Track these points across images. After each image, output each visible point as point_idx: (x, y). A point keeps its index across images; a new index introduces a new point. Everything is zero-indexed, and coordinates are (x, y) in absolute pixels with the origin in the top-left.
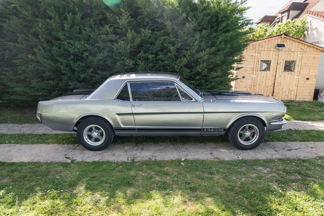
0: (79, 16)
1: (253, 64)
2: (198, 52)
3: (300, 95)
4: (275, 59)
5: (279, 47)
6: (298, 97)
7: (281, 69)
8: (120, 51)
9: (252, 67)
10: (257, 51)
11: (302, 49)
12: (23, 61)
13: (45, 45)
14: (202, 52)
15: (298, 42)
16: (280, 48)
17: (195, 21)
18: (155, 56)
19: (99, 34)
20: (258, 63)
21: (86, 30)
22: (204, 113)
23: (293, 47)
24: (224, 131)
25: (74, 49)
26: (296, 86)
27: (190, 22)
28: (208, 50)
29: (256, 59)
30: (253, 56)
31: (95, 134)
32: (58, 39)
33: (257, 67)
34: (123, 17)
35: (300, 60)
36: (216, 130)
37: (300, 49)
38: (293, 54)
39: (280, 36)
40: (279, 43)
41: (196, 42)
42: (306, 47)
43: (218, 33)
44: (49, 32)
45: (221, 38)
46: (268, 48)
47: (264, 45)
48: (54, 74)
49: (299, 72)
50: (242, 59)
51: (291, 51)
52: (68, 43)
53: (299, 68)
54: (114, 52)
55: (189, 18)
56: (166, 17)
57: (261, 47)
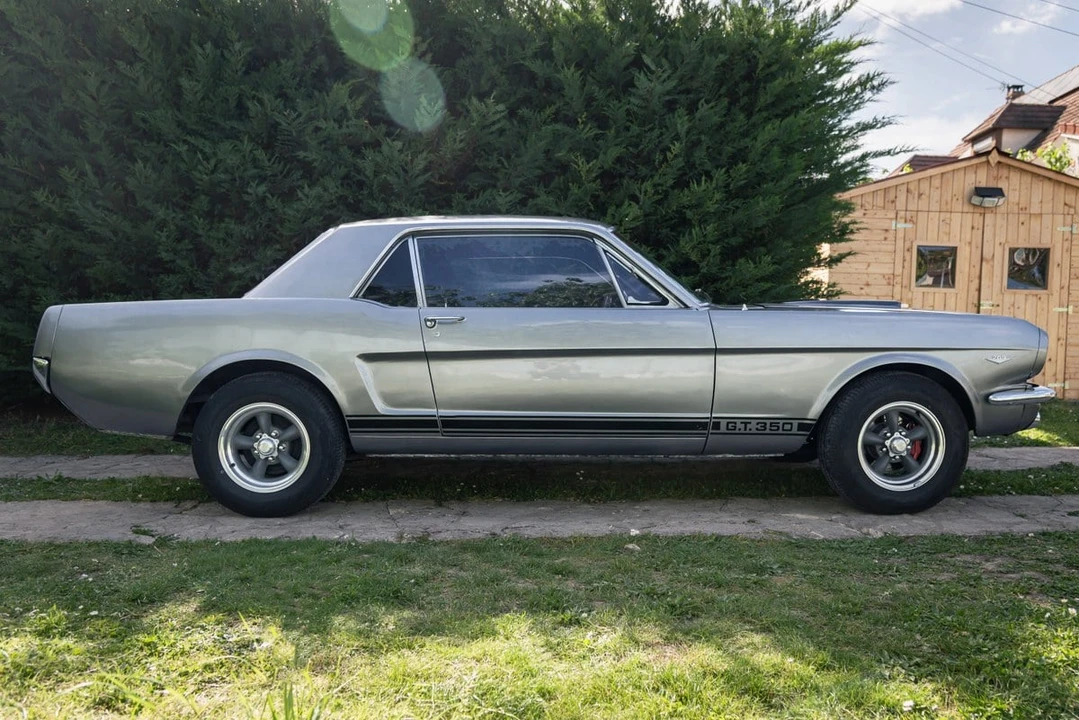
0: (240, 50)
1: (889, 259)
2: (681, 183)
3: (1077, 376)
4: (970, 243)
5: (983, 196)
6: (1071, 384)
7: (997, 280)
8: (389, 178)
9: (887, 270)
10: (902, 214)
11: (1070, 207)
12: (15, 222)
13: (104, 157)
14: (699, 183)
15: (1050, 179)
16: (989, 202)
17: (670, 71)
18: (520, 196)
19: (311, 119)
20: (908, 255)
21: (260, 102)
22: (716, 351)
23: (1036, 200)
24: (798, 430)
25: (213, 172)
26: (1061, 341)
27: (652, 72)
28: (719, 175)
29: (900, 243)
30: (886, 230)
31: (266, 445)
32: (155, 136)
33: (906, 271)
35: (1067, 244)
36: (768, 426)
37: (1061, 207)
38: (1035, 224)
39: (984, 159)
40: (983, 185)
41: (674, 144)
43: (755, 118)
44: (122, 111)
45: (767, 135)
46: (943, 202)
47: (927, 192)
48: (130, 269)
49: (1065, 290)
50: (851, 227)
51: (1027, 211)
52: (194, 149)
53: (1066, 272)
54: (361, 185)
55: (647, 60)
56: (560, 58)
57: (916, 195)
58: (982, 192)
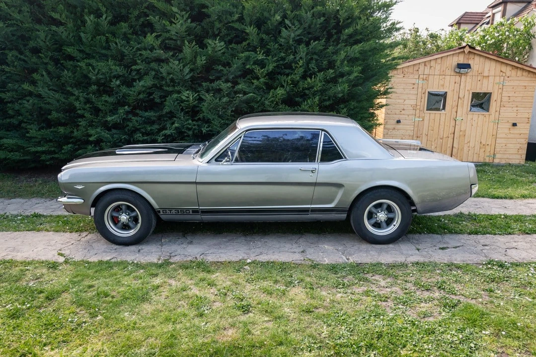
0: (106, 18)
1: (414, 97)
2: (304, 77)
3: (501, 152)
4: (453, 90)
5: (460, 68)
6: (497, 156)
7: (465, 107)
8: (174, 77)
9: (413, 102)
10: (421, 76)
11: (504, 73)
12: (17, 95)
13: (51, 67)
14: (311, 79)
15: (494, 59)
16: (463, 71)
17: (299, 26)
18: (231, 85)
19: (139, 49)
20: (423, 95)
21: (116, 44)
23: (486, 70)
25: (97, 75)
26: (494, 137)
27: (290, 27)
28: (321, 74)
29: (420, 90)
30: (414, 84)
32: (71, 58)
33: (422, 103)
34: (178, 21)
35: (500, 91)
37: (498, 72)
38: (485, 81)
39: (462, 50)
40: (461, 62)
41: (300, 61)
42: (509, 68)
43: (339, 46)
44: (57, 46)
45: (343, 54)
46: (442, 70)
47: (434, 66)
48: (66, 116)
49: (497, 113)
51: (482, 75)
52: (89, 65)
53: (498, 104)
54: (163, 78)
55: (287, 22)
56: (248, 20)
57: (429, 68)
58: (461, 66)
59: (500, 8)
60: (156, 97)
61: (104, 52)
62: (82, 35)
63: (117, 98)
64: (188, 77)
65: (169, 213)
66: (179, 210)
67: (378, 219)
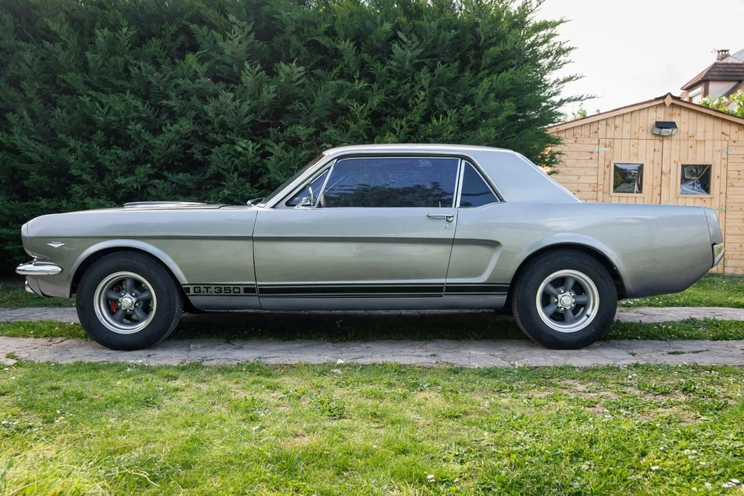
0: (127, 32)
1: (594, 172)
2: (426, 120)
3: (734, 257)
4: (653, 161)
5: (661, 128)
6: (729, 263)
7: (672, 188)
8: (225, 118)
9: (593, 180)
10: (602, 141)
11: (727, 135)
13: (37, 105)
14: (438, 119)
15: (710, 115)
16: (665, 131)
17: (418, 43)
18: (314, 130)
19: (172, 78)
20: (607, 170)
21: (140, 68)
23: (700, 131)
25: (106, 115)
27: (405, 43)
28: (452, 113)
29: (602, 161)
30: (592, 152)
32: (70, 91)
33: (607, 181)
34: (235, 35)
35: (724, 162)
37: (719, 135)
38: (700, 148)
39: (661, 101)
40: (662, 120)
41: (421, 93)
42: (734, 129)
43: (480, 75)
44: (49, 75)
45: (486, 84)
46: (633, 132)
47: (621, 126)
48: (53, 182)
49: (724, 196)
51: (694, 138)
52: (93, 99)
53: (724, 183)
54: (208, 122)
55: (401, 35)
56: (341, 33)
57: (613, 127)
58: (661, 125)
59: (700, 89)
60: (196, 152)
61: (120, 83)
62: (89, 55)
63: (135, 153)
64: (247, 120)
65: (205, 293)
66: (223, 287)
67: (559, 305)
